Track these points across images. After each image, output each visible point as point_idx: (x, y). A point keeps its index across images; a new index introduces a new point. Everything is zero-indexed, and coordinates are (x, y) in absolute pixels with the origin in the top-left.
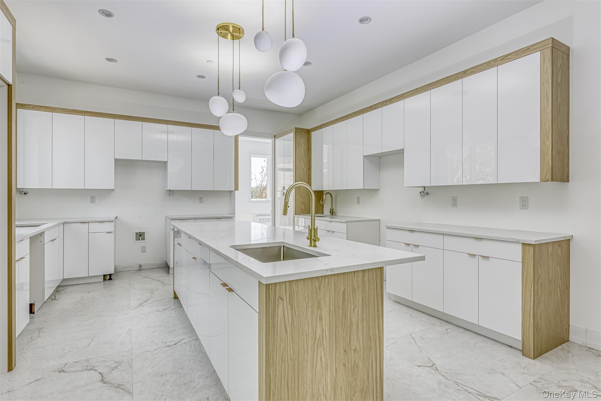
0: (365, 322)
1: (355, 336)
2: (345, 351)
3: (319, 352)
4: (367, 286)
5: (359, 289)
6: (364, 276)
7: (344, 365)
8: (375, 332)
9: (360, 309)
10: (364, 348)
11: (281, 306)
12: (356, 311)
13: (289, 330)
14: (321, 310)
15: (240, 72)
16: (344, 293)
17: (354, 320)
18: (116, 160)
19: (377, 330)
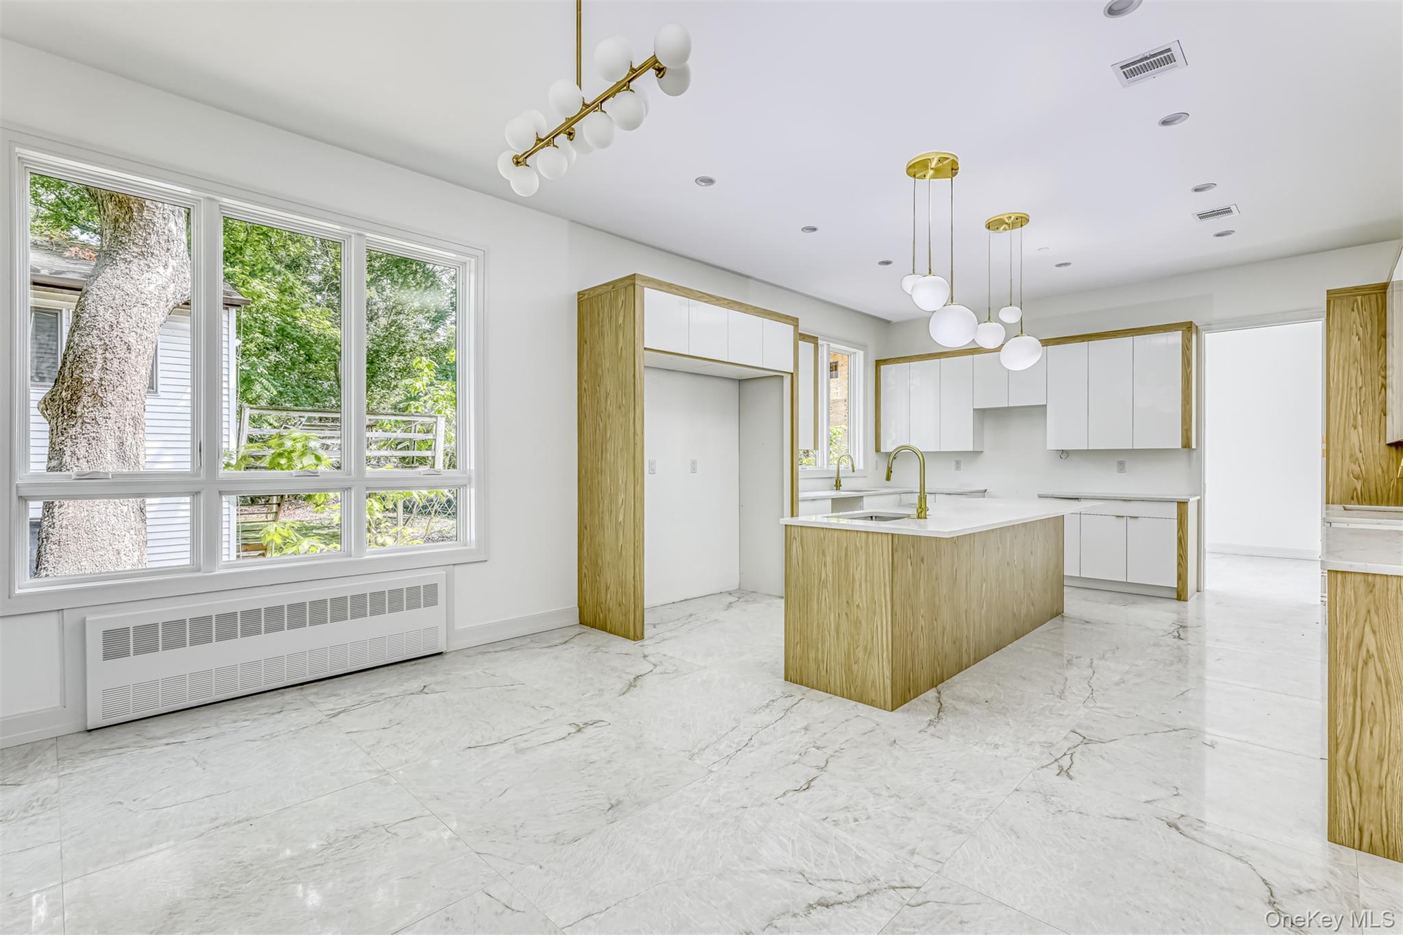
0: (868, 584)
1: (858, 593)
2: (847, 602)
3: (824, 592)
4: (871, 549)
5: (862, 549)
6: (867, 537)
7: (847, 614)
8: (881, 598)
9: (863, 569)
10: (867, 608)
11: (794, 544)
12: (859, 568)
13: (800, 564)
14: (825, 557)
15: (1011, 280)
16: (846, 548)
17: (857, 577)
18: (974, 409)
19: (883, 597)
